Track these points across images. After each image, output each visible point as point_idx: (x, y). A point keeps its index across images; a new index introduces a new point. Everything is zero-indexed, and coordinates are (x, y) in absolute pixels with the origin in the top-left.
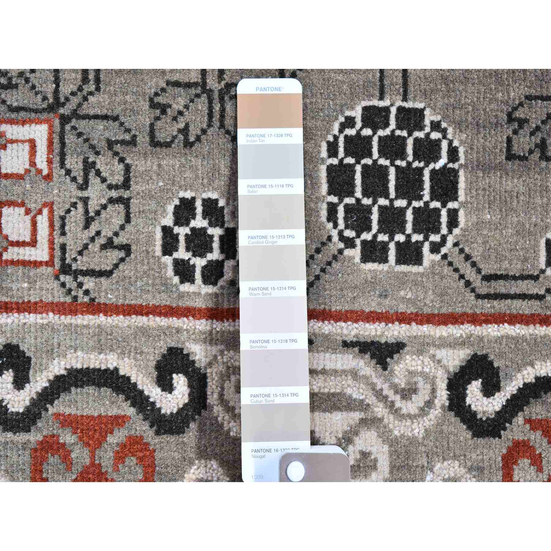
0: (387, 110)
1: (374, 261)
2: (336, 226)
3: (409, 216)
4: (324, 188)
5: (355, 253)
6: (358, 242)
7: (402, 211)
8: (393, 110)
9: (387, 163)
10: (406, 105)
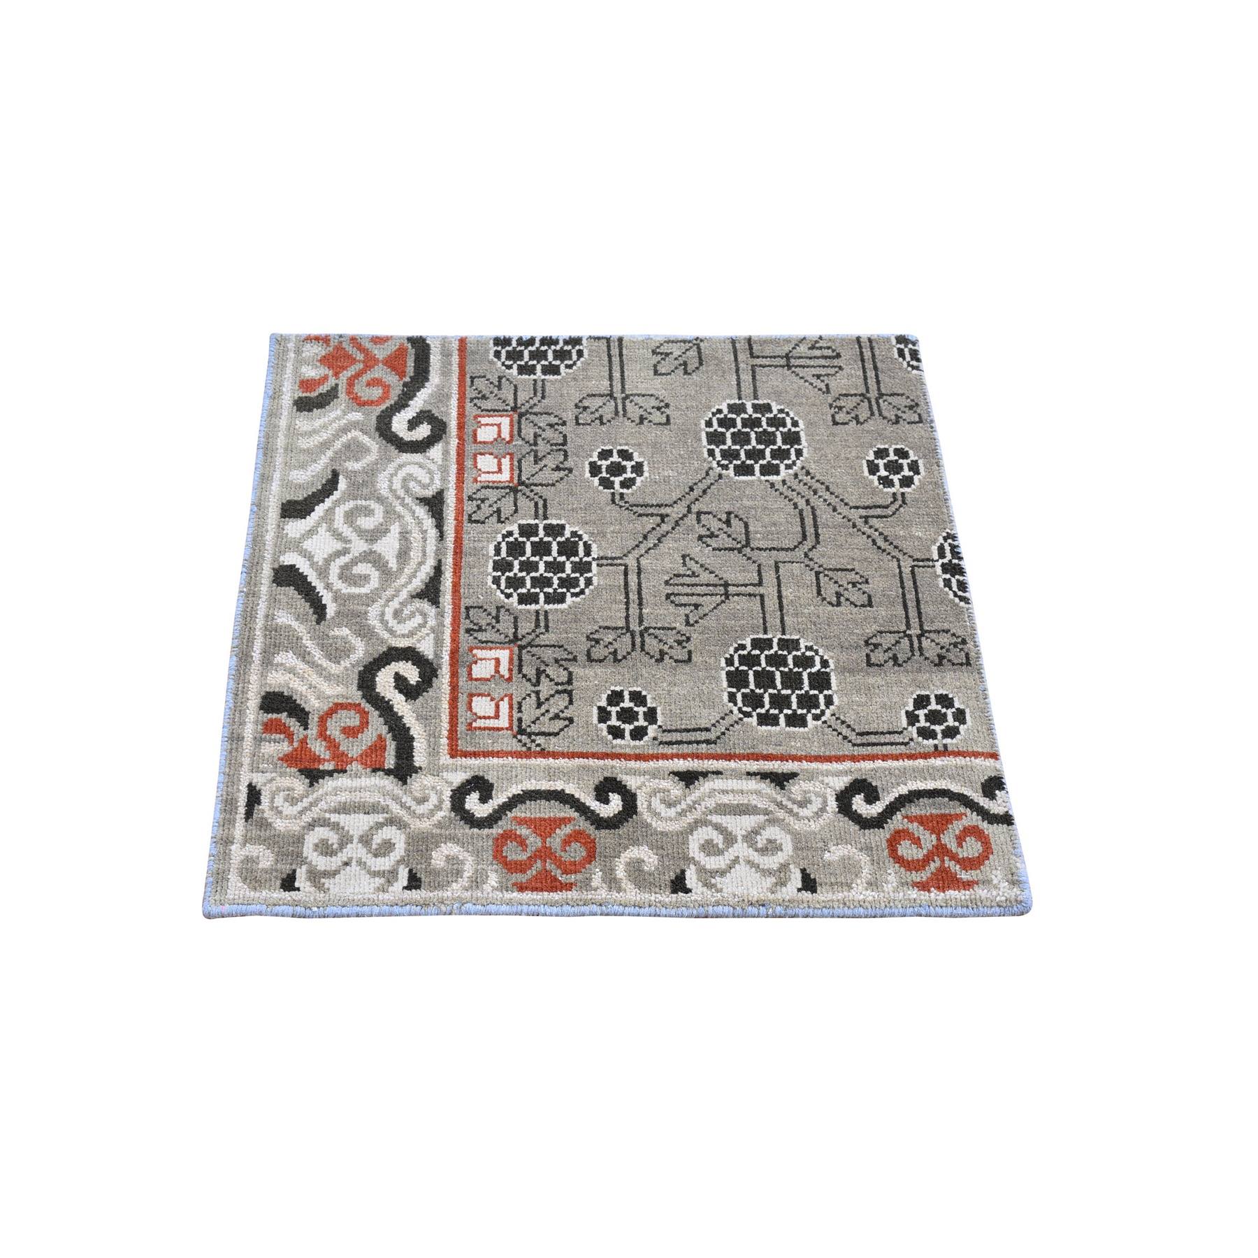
0: (770, 640)
1: (767, 725)
2: (735, 704)
3: (794, 699)
4: (725, 684)
5: (754, 720)
6: (754, 714)
7: (788, 697)
8: (775, 641)
9: (774, 669)
10: (784, 637)
